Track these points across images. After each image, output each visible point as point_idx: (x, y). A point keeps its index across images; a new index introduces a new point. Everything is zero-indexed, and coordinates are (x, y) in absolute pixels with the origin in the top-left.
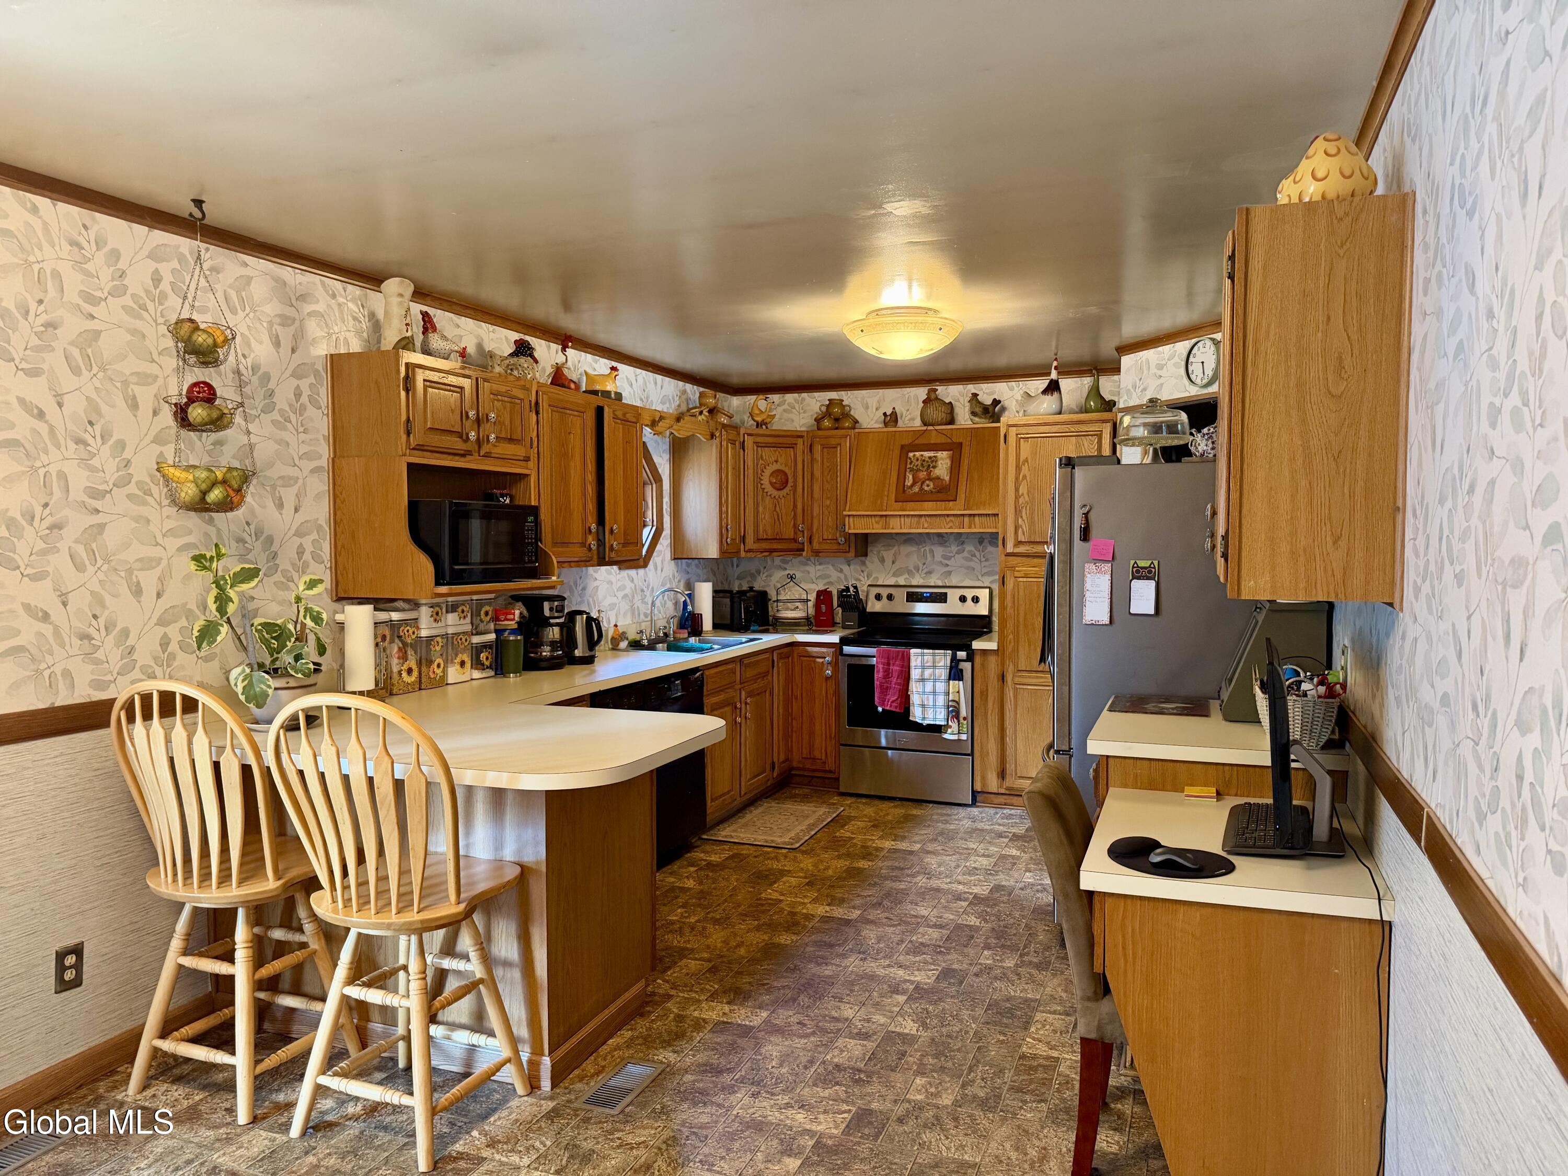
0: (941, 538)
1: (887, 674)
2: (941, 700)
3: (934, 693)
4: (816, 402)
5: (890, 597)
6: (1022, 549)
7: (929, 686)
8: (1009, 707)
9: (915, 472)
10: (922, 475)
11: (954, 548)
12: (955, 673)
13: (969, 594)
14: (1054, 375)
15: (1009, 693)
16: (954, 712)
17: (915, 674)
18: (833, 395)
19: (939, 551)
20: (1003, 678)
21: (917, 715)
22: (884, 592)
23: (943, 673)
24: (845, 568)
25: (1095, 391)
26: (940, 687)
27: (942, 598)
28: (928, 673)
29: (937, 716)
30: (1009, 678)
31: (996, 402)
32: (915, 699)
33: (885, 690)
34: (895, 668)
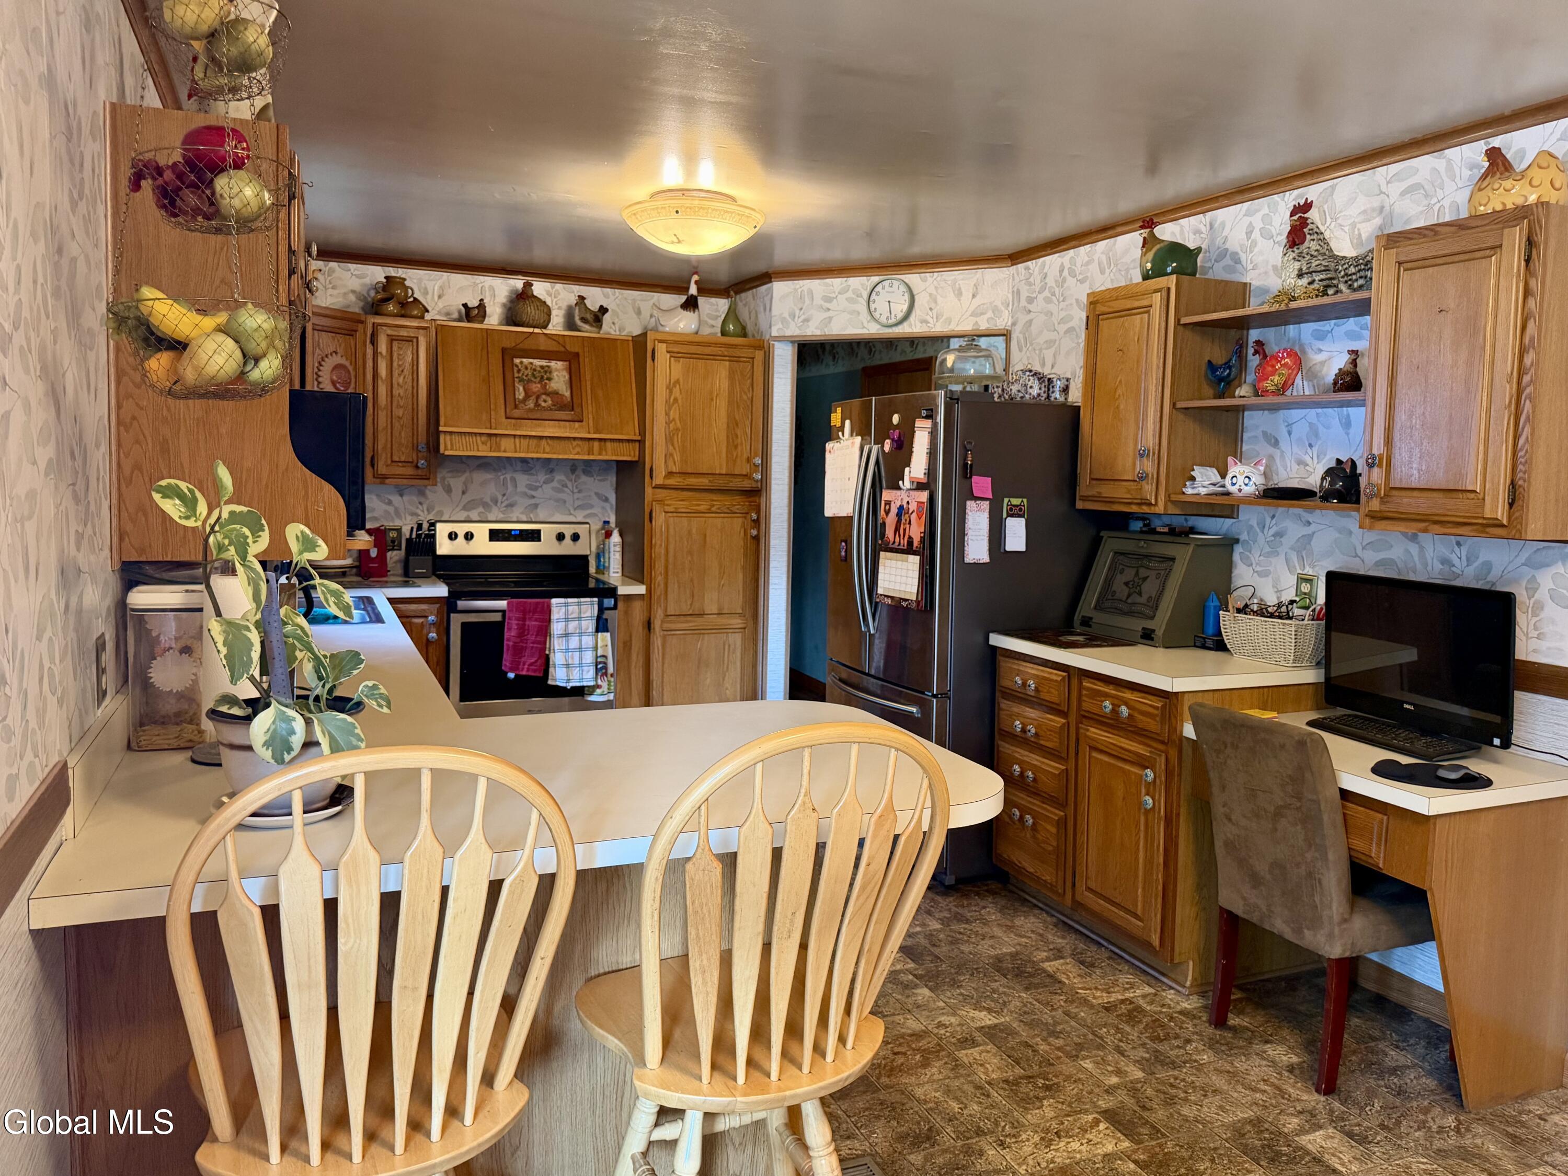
0: (526, 465)
1: (522, 631)
2: (589, 657)
3: (580, 649)
4: (377, 273)
6: (671, 482)
7: (574, 642)
8: (656, 656)
9: (526, 383)
10: (536, 387)
11: (542, 477)
12: (601, 625)
14: (693, 290)
15: (657, 641)
16: (600, 669)
17: (557, 628)
18: (393, 271)
19: (523, 480)
20: (649, 625)
21: (559, 677)
23: (590, 625)
25: (732, 313)
26: (588, 641)
27: (534, 536)
28: (572, 626)
29: (587, 677)
30: (657, 624)
31: (603, 310)
32: (557, 658)
33: (518, 651)
34: (532, 624)
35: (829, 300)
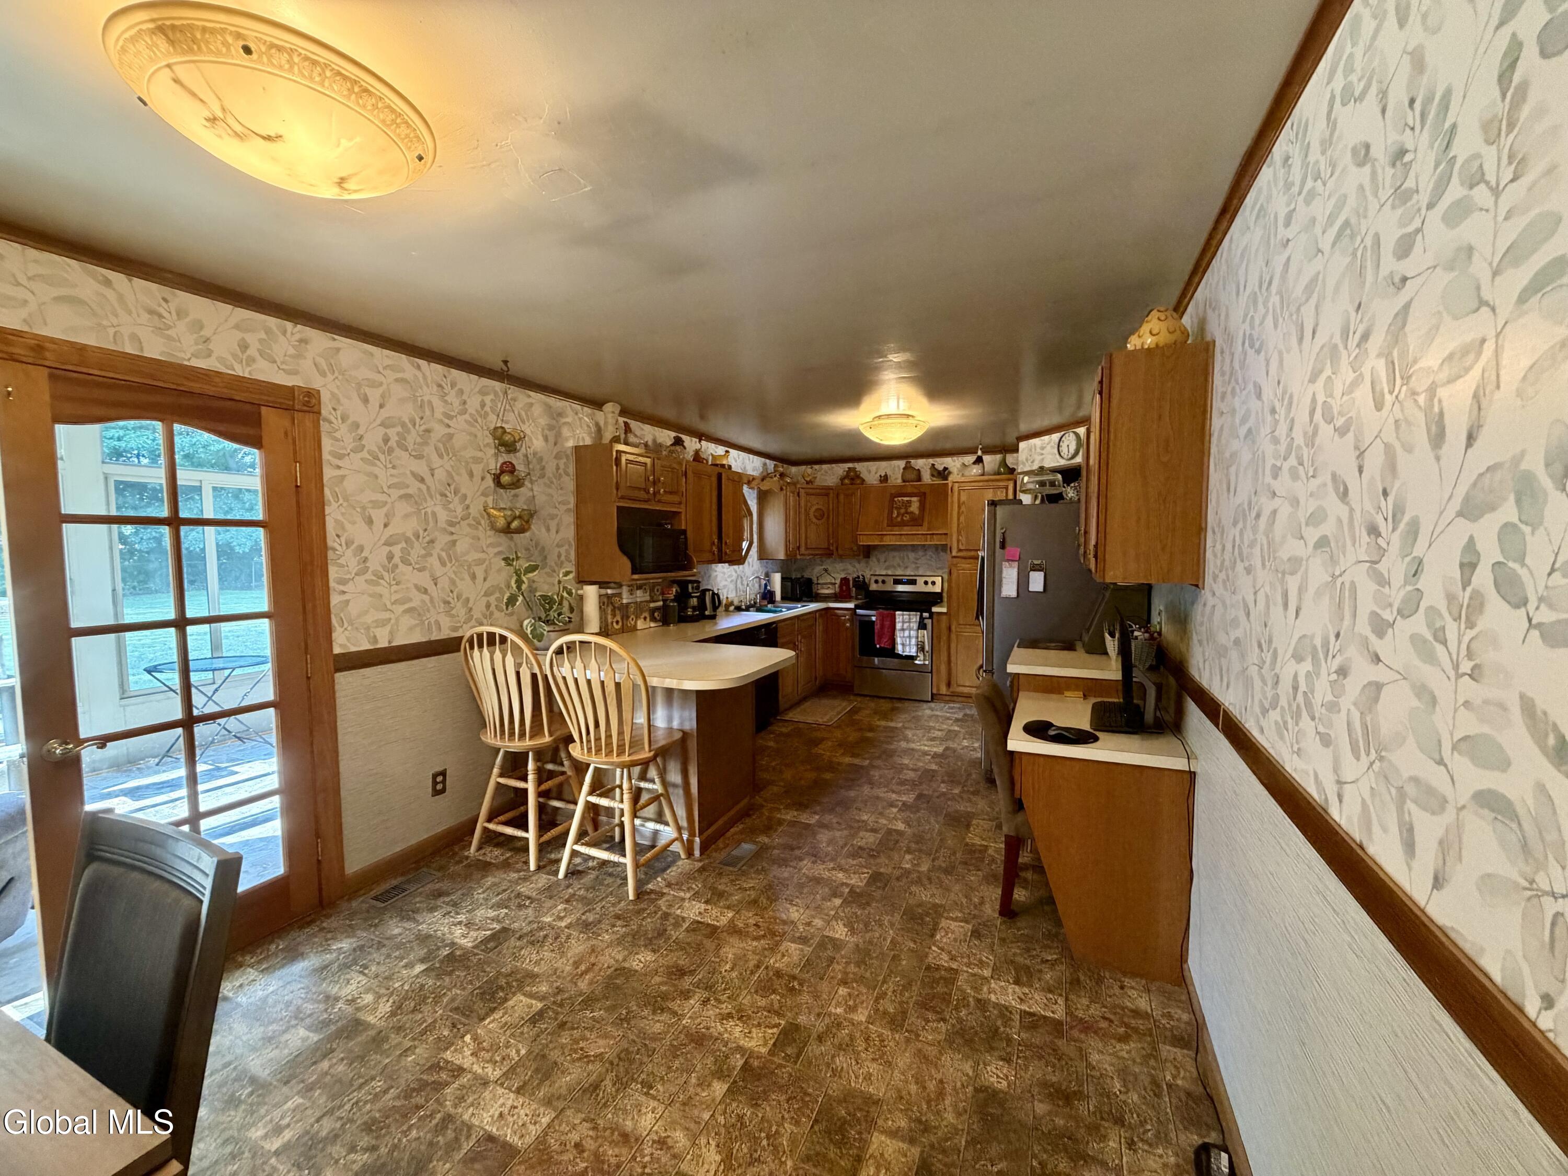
0: (914, 548)
1: (882, 626)
2: (913, 641)
3: (910, 637)
4: (840, 469)
5: (883, 582)
6: (960, 554)
7: (907, 633)
8: (953, 645)
9: (898, 509)
10: (902, 511)
11: (921, 553)
12: (922, 626)
13: (930, 580)
14: (980, 453)
15: (953, 636)
16: (921, 648)
17: (898, 626)
18: (850, 465)
19: (912, 555)
20: (950, 629)
21: (899, 649)
22: (880, 579)
23: (915, 626)
24: (857, 565)
25: (1003, 463)
26: (913, 633)
27: (913, 582)
28: (906, 625)
29: (913, 651)
30: (953, 628)
31: (946, 469)
32: (899, 640)
33: (880, 637)
34: (887, 623)
35: (1043, 448)
